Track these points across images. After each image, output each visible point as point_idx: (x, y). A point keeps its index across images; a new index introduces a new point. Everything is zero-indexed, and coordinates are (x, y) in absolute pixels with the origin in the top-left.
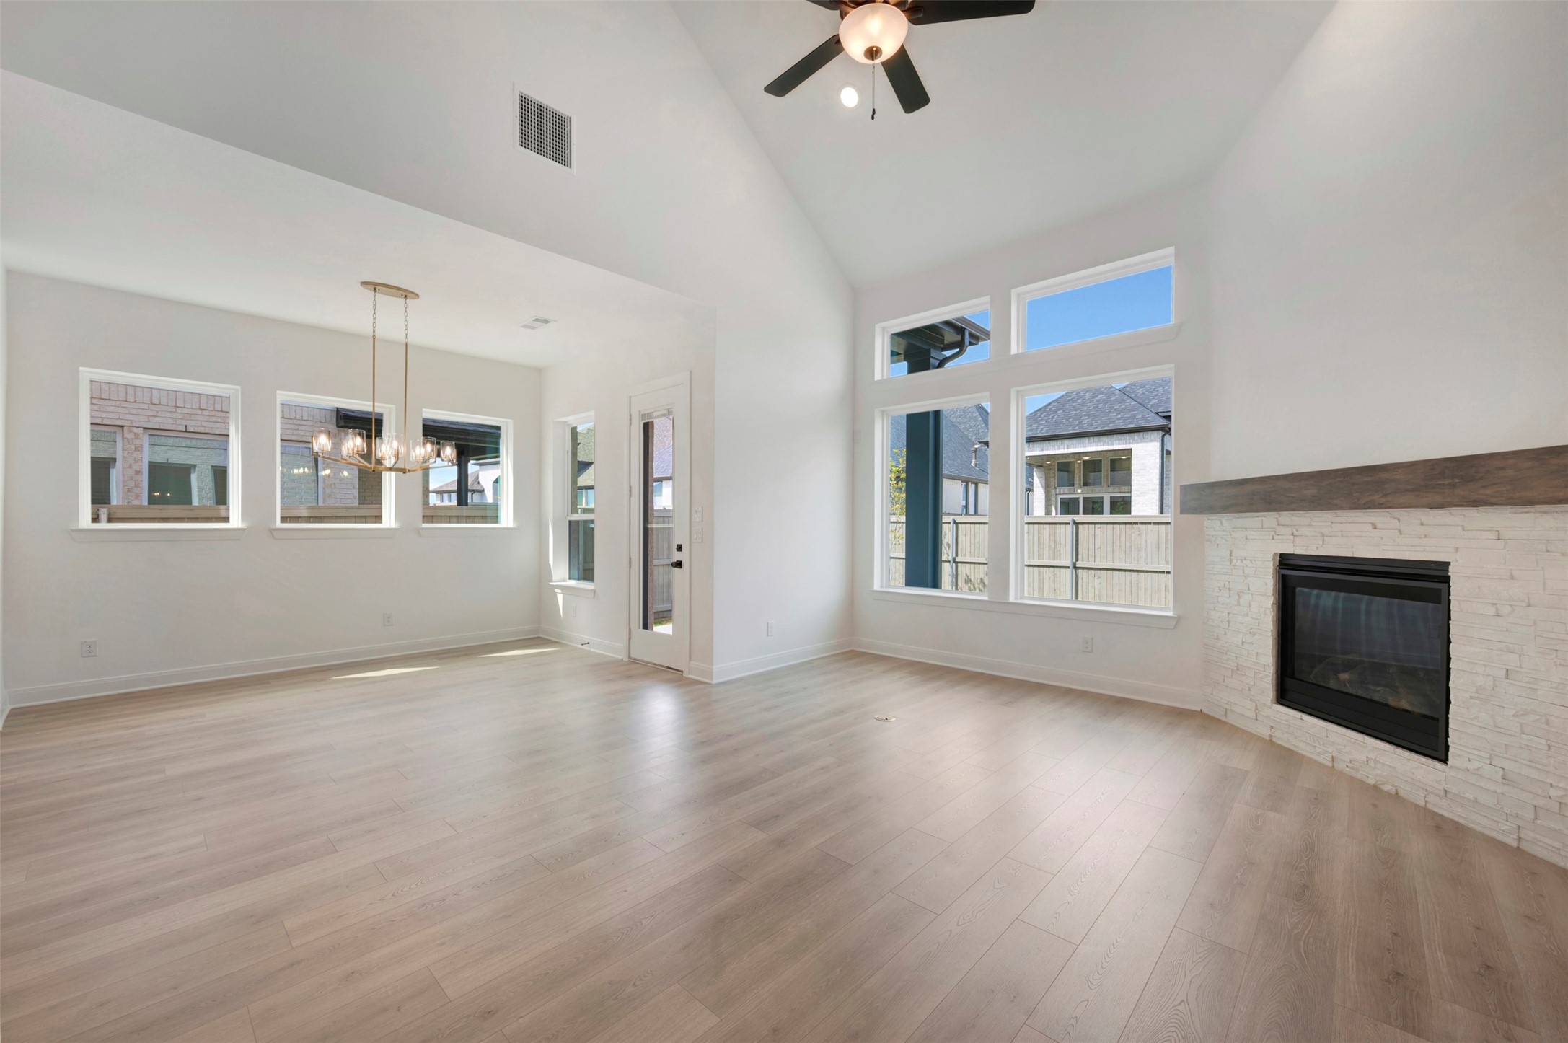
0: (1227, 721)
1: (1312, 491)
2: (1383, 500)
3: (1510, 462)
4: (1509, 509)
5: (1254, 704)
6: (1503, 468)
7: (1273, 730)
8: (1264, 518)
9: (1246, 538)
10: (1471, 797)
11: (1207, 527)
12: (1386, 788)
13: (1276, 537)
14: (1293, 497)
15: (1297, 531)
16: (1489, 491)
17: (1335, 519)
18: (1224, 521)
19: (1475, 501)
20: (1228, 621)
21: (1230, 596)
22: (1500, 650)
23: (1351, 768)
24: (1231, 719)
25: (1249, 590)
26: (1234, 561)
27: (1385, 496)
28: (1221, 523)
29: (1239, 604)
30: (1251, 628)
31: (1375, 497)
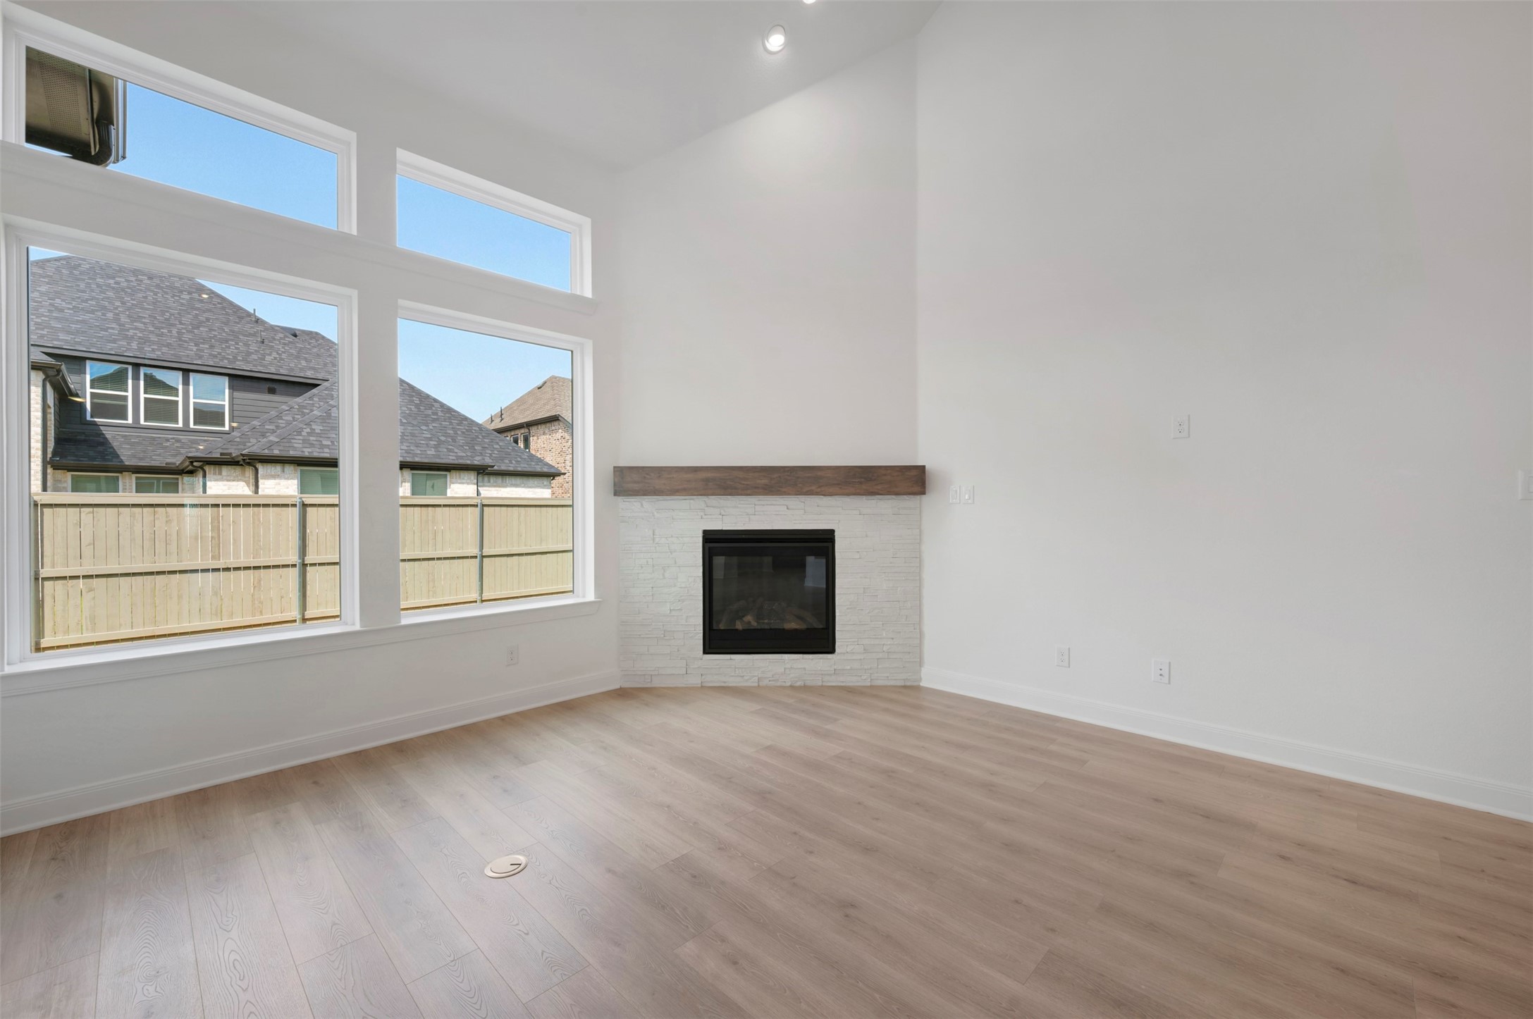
0: (653, 686)
1: (765, 481)
2: (819, 490)
3: (889, 471)
4: (864, 497)
5: (685, 661)
6: (885, 475)
7: (703, 677)
8: (692, 501)
9: (673, 519)
10: (849, 667)
11: (622, 509)
12: (798, 684)
13: (704, 517)
14: (747, 485)
15: (725, 511)
16: (879, 487)
17: (757, 503)
18: (644, 503)
19: (872, 493)
20: (653, 595)
21: (653, 572)
22: (861, 578)
23: (773, 680)
24: (656, 683)
25: (675, 563)
26: (657, 540)
27: (820, 487)
28: (642, 505)
29: (664, 578)
30: (681, 596)
31: (813, 488)
